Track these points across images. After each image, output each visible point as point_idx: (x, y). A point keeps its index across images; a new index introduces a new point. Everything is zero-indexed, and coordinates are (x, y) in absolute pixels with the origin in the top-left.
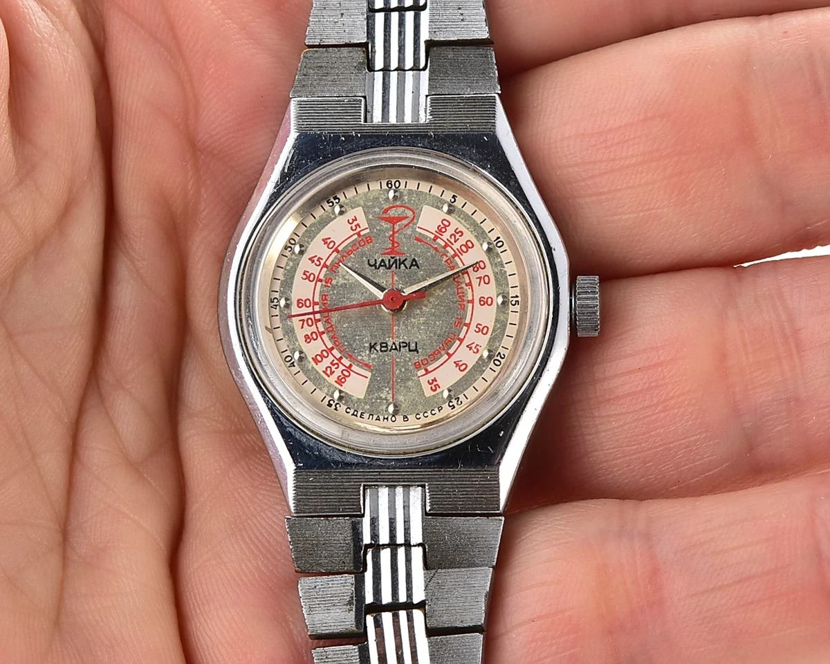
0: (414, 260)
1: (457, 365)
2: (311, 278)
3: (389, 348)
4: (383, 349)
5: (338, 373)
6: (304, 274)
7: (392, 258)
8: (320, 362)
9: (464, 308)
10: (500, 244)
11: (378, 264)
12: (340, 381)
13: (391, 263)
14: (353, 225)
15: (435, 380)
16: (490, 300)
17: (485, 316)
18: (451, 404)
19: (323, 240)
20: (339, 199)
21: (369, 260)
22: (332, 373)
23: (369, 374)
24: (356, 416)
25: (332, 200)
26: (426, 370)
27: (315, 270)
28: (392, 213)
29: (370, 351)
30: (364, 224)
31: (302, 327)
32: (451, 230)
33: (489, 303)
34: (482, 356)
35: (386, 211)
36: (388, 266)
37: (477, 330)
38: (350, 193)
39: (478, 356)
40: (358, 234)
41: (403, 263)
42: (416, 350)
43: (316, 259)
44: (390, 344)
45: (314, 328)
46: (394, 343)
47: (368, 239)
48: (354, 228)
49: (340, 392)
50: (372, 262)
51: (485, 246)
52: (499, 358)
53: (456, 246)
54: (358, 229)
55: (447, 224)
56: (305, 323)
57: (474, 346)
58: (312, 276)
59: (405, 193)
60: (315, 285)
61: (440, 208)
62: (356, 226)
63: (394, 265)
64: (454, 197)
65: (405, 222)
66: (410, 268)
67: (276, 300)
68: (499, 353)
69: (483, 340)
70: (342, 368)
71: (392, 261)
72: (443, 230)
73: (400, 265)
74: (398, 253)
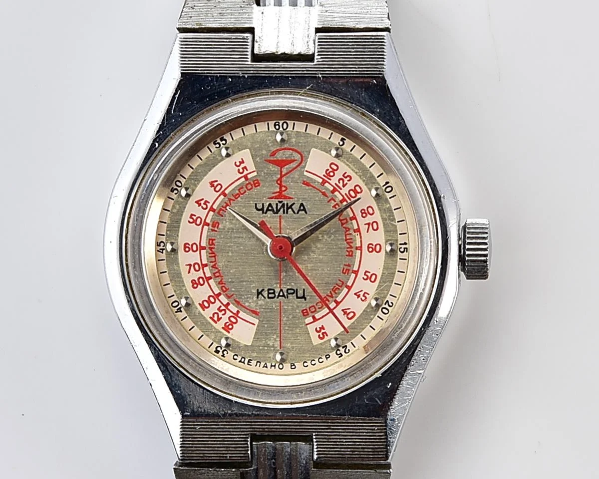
0: (302, 205)
1: (345, 313)
2: (198, 222)
4: (270, 296)
5: (225, 319)
6: (191, 217)
7: (280, 202)
8: (207, 308)
9: (351, 255)
10: (389, 189)
11: (265, 209)
12: (227, 328)
13: (279, 207)
14: (240, 168)
15: (322, 328)
16: (378, 247)
17: (374, 263)
18: (338, 352)
19: (210, 183)
20: (226, 140)
21: (256, 204)
22: (219, 319)
23: (256, 321)
24: (244, 362)
25: (219, 141)
26: (314, 317)
27: (201, 213)
28: (280, 156)
29: (258, 297)
30: (251, 167)
31: (189, 272)
33: (378, 250)
34: (370, 304)
35: (273, 154)
36: (275, 210)
37: (365, 277)
38: (237, 134)
39: (366, 304)
40: (246, 177)
41: (291, 207)
42: (304, 297)
43: (202, 202)
44: (277, 290)
45: (201, 274)
46: (281, 290)
47: (256, 183)
48: (241, 171)
49: (227, 339)
50: (259, 206)
51: (374, 193)
52: (387, 306)
53: (345, 191)
54: (246, 172)
55: (335, 168)
56: (192, 268)
57: (362, 294)
58: (199, 220)
59: (293, 135)
60: (202, 229)
61: (329, 152)
62: (243, 169)
63: (282, 210)
64: (343, 140)
65: (293, 165)
66: (298, 213)
67: (162, 244)
68: (387, 301)
69: (371, 288)
70: (229, 314)
71: (280, 205)
72: (332, 174)
73: (287, 209)
74: (286, 198)
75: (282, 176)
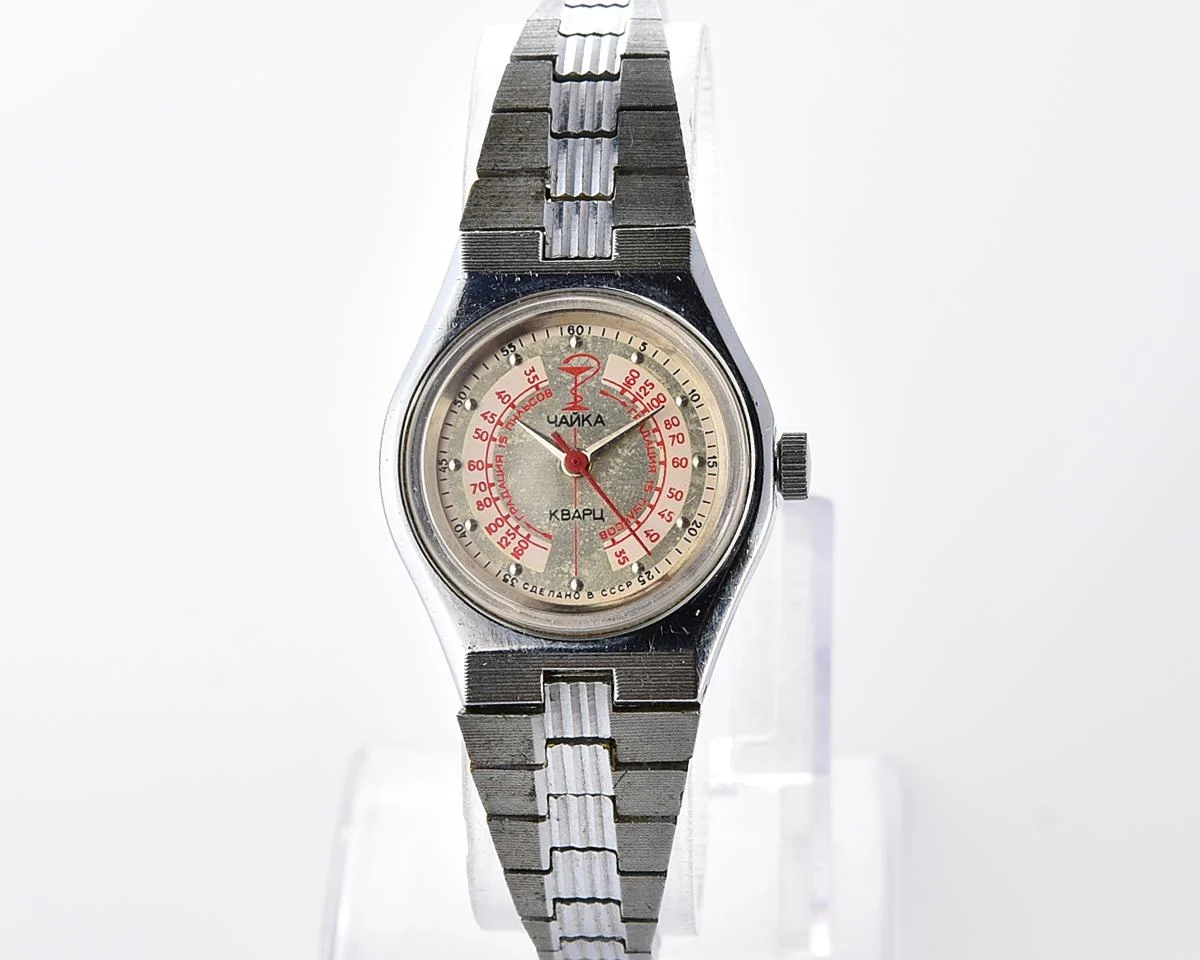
0: (599, 416)
1: (648, 535)
2: (484, 437)
3: (572, 516)
4: (565, 517)
5: (514, 544)
6: (476, 432)
7: (574, 414)
8: (494, 532)
9: (654, 471)
10: (696, 398)
11: (559, 421)
12: (517, 554)
13: (574, 419)
14: (531, 377)
15: (623, 552)
16: (684, 461)
17: (678, 479)
18: (641, 579)
19: (497, 394)
20: (514, 347)
21: (548, 417)
22: (508, 544)
23: (549, 546)
24: (535, 592)
25: (507, 348)
26: (613, 540)
27: (487, 427)
28: (574, 363)
29: (550, 518)
30: (543, 376)
31: (474, 492)
32: (640, 382)
33: (684, 464)
34: (675, 525)
35: (567, 361)
36: (569, 423)
37: (670, 495)
38: (527, 340)
39: (672, 524)
40: (537, 387)
41: (587, 419)
42: (602, 518)
43: (488, 415)
44: (573, 511)
45: (487, 494)
46: (577, 511)
47: (548, 393)
48: (532, 380)
49: (517, 565)
50: (552, 419)
51: (679, 401)
52: (694, 527)
53: (647, 400)
54: (536, 382)
55: (636, 375)
56: (478, 488)
57: (666, 513)
58: (485, 435)
59: (589, 340)
60: (489, 445)
61: (628, 357)
62: (533, 378)
63: (577, 423)
64: (644, 344)
65: (589, 373)
66: (595, 425)
67: (444, 462)
68: (695, 522)
69: (677, 507)
70: (519, 538)
71: (575, 417)
72: (632, 382)
73: (583, 421)
74: (581, 408)
75: (576, 386)
